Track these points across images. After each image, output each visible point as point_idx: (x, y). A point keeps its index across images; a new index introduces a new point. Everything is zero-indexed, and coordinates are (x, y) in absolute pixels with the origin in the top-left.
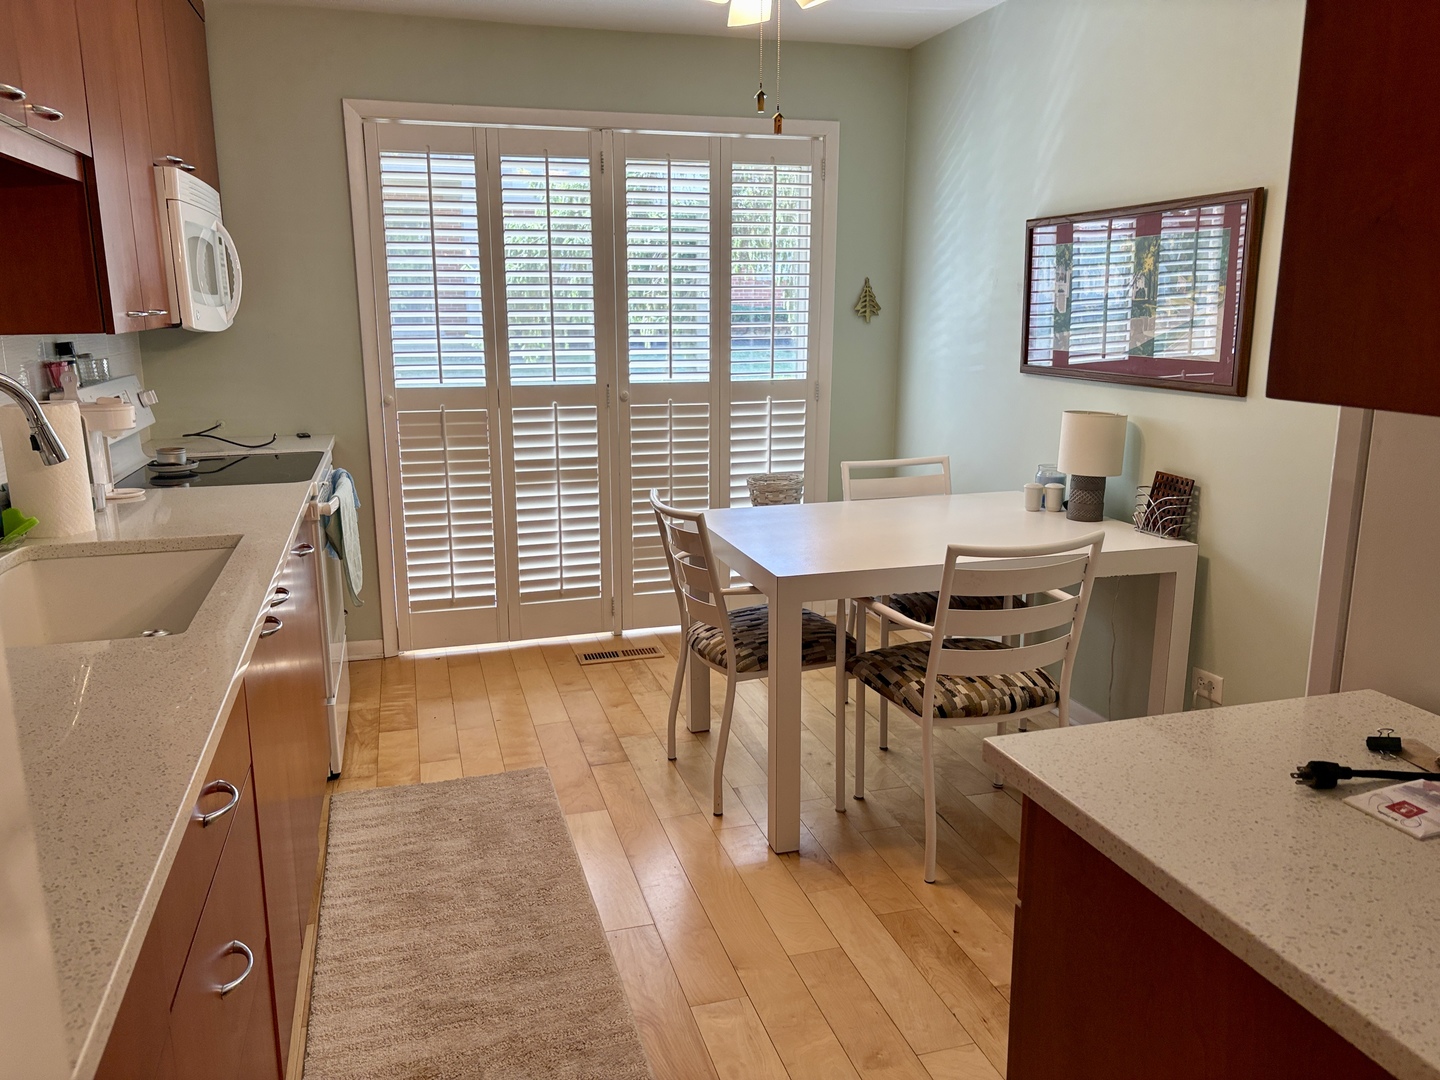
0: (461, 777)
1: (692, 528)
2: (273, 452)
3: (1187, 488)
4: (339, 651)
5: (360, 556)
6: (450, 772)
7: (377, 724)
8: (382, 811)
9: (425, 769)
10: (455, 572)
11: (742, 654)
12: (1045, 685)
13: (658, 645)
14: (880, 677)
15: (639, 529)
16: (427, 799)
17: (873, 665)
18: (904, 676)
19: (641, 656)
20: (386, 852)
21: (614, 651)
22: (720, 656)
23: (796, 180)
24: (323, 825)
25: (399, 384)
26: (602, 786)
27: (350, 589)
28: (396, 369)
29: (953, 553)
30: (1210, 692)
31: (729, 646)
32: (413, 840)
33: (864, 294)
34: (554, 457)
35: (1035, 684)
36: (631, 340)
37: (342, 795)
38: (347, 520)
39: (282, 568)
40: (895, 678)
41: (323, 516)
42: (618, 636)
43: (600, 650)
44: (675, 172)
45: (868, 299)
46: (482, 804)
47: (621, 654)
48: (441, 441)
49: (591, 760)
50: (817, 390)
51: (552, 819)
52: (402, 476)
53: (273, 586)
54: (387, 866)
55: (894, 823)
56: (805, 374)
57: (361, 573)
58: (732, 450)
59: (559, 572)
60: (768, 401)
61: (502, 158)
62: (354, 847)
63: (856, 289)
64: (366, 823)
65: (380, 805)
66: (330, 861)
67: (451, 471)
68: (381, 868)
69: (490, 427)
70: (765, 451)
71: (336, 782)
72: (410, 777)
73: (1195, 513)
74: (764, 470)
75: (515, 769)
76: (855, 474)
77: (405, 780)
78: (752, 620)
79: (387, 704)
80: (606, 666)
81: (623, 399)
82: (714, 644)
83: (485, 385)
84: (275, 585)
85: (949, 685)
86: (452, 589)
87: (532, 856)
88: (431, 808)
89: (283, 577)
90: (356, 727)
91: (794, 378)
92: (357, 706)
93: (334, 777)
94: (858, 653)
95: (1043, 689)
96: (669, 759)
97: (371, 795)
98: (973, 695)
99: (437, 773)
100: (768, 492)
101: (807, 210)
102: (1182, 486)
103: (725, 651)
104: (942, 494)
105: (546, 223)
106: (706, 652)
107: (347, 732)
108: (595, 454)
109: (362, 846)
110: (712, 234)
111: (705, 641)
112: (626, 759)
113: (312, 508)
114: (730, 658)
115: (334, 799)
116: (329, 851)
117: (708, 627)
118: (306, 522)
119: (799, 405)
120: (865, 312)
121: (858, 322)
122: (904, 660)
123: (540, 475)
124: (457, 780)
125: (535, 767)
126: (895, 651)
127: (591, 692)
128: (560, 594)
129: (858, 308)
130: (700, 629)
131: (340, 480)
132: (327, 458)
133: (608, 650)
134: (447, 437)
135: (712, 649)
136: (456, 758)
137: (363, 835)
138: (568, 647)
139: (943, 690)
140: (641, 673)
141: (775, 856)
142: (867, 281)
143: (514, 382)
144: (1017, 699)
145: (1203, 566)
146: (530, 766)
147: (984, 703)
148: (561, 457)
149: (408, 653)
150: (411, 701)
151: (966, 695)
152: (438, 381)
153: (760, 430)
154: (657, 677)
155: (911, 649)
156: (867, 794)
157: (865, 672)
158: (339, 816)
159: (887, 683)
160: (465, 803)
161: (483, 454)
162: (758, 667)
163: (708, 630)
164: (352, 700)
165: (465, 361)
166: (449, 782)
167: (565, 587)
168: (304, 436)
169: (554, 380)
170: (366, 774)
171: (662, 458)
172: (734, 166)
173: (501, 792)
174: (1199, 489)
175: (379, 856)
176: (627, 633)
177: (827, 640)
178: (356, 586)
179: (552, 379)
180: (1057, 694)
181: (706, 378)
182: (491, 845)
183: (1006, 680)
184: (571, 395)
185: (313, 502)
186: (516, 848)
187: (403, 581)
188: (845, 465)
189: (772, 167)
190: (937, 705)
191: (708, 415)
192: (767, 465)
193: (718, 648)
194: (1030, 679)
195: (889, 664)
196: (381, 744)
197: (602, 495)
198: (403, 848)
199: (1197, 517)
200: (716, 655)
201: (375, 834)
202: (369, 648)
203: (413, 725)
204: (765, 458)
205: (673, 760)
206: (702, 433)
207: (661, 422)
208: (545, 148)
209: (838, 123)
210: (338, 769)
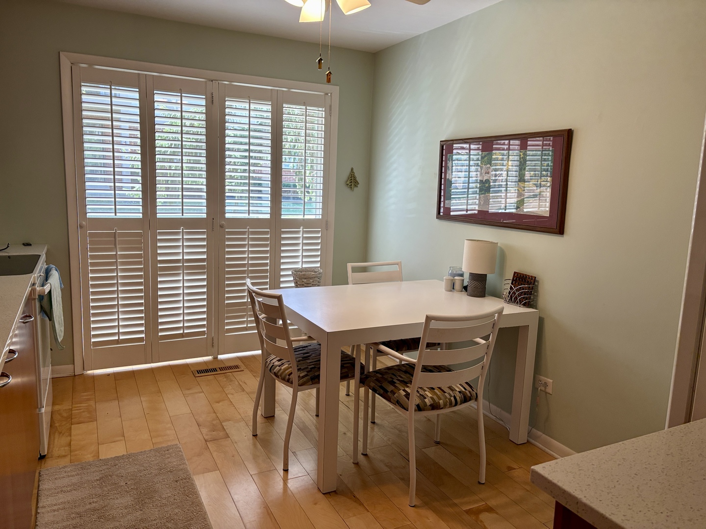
0: (125, 453)
1: (275, 302)
2: (7, 254)
3: (532, 281)
4: (47, 373)
5: (63, 318)
6: (117, 450)
7: (70, 419)
8: (75, 480)
9: (102, 448)
10: (120, 324)
11: (301, 375)
12: (471, 390)
13: (239, 363)
14: (382, 387)
15: (229, 298)
16: (104, 470)
17: (377, 380)
18: (395, 387)
19: (230, 371)
20: (77, 510)
21: (214, 368)
22: (288, 377)
23: (317, 115)
24: (35, 491)
25: (89, 215)
26: (215, 454)
27: (56, 339)
28: (88, 207)
29: (429, 319)
30: (545, 388)
31: (294, 370)
32: (95, 500)
33: (351, 176)
34: (181, 258)
35: (465, 389)
36: (227, 194)
37: (47, 470)
38: (55, 297)
39: (11, 338)
40: (390, 388)
41: (39, 296)
42: (216, 358)
43: (205, 368)
44: (252, 106)
45: (353, 178)
46: (140, 471)
47: (218, 370)
48: (115, 249)
49: (206, 438)
50: (327, 224)
51: (185, 479)
52: (89, 268)
53: (6, 349)
54: (78, 520)
55: (386, 469)
56: (321, 216)
57: (63, 329)
58: (282, 255)
59: (182, 323)
60: (301, 229)
61: (155, 92)
62: (55, 508)
63: (347, 173)
64: (64, 489)
65: (73, 476)
66: (39, 519)
67: (120, 266)
68: (74, 522)
69: (144, 241)
70: (300, 256)
71: (43, 461)
72: (92, 455)
73: (536, 294)
74: (299, 266)
75: (160, 446)
76: (355, 270)
77: (89, 457)
78: (304, 354)
79: (77, 405)
80: (210, 377)
81: (222, 226)
82: (284, 369)
83: (141, 217)
84: (7, 349)
85: (421, 392)
86: (119, 333)
87: (173, 507)
88: (106, 476)
89: (13, 343)
90: (56, 422)
91: (315, 218)
92: (57, 407)
93: (42, 457)
94: (365, 373)
95: (469, 392)
96: (253, 435)
97: (66, 469)
98: (435, 397)
99: (109, 452)
100: (304, 279)
101: (322, 131)
102: (529, 280)
103: (291, 373)
104: (397, 281)
105: (180, 129)
106: (279, 374)
107: (51, 426)
108: (205, 257)
109: (61, 506)
110: (272, 140)
111: (278, 367)
112: (227, 436)
113: (33, 291)
114: (294, 377)
115: (42, 473)
116: (39, 511)
117: (278, 358)
118: (29, 300)
119: (317, 232)
120: (351, 185)
121: (347, 190)
122: (394, 377)
123: (173, 268)
124: (123, 456)
125: (172, 444)
126: (387, 371)
127: (203, 394)
128: (182, 335)
129: (348, 183)
130: (274, 360)
131: (51, 273)
132: (43, 258)
133: (211, 367)
134: (118, 246)
135: (283, 373)
136: (121, 440)
137: (62, 498)
138: (187, 366)
139: (419, 395)
140: (231, 381)
141: (322, 495)
142: (352, 169)
143: (159, 216)
144: (458, 398)
145: (541, 321)
146: (169, 444)
147: (441, 402)
148: (185, 258)
149: (90, 372)
150: (92, 403)
151: (431, 397)
152: (114, 214)
153: (297, 244)
154: (241, 383)
155: (395, 369)
156: (369, 452)
157: (372, 384)
158: (46, 485)
159: (387, 391)
160: (129, 471)
161: (139, 256)
162: (311, 383)
163: (279, 361)
164: (54, 404)
165: (131, 204)
166: (118, 457)
167: (185, 332)
168: (28, 245)
169: (183, 215)
170: (64, 454)
171: (243, 259)
172: (284, 105)
173: (152, 462)
174: (538, 282)
175: (73, 513)
176: (220, 357)
177: (348, 365)
178: (60, 336)
179: (181, 214)
180: (476, 394)
181: (268, 216)
182: (147, 501)
183: (450, 388)
184: (192, 224)
185: (33, 287)
186: (164, 501)
187: (88, 329)
188: (350, 266)
189: (304, 107)
190: (416, 404)
191: (269, 236)
192: (301, 263)
193: (287, 372)
194: (462, 386)
195: (386, 380)
196: (73, 432)
197: (208, 279)
198: (88, 506)
199: (537, 296)
200: (286, 375)
201: (68, 497)
202: (65, 370)
203: (93, 419)
204: (300, 260)
205: (255, 436)
206: (266, 246)
207: (243, 239)
208: (181, 88)
209: (338, 87)
210: (44, 452)
